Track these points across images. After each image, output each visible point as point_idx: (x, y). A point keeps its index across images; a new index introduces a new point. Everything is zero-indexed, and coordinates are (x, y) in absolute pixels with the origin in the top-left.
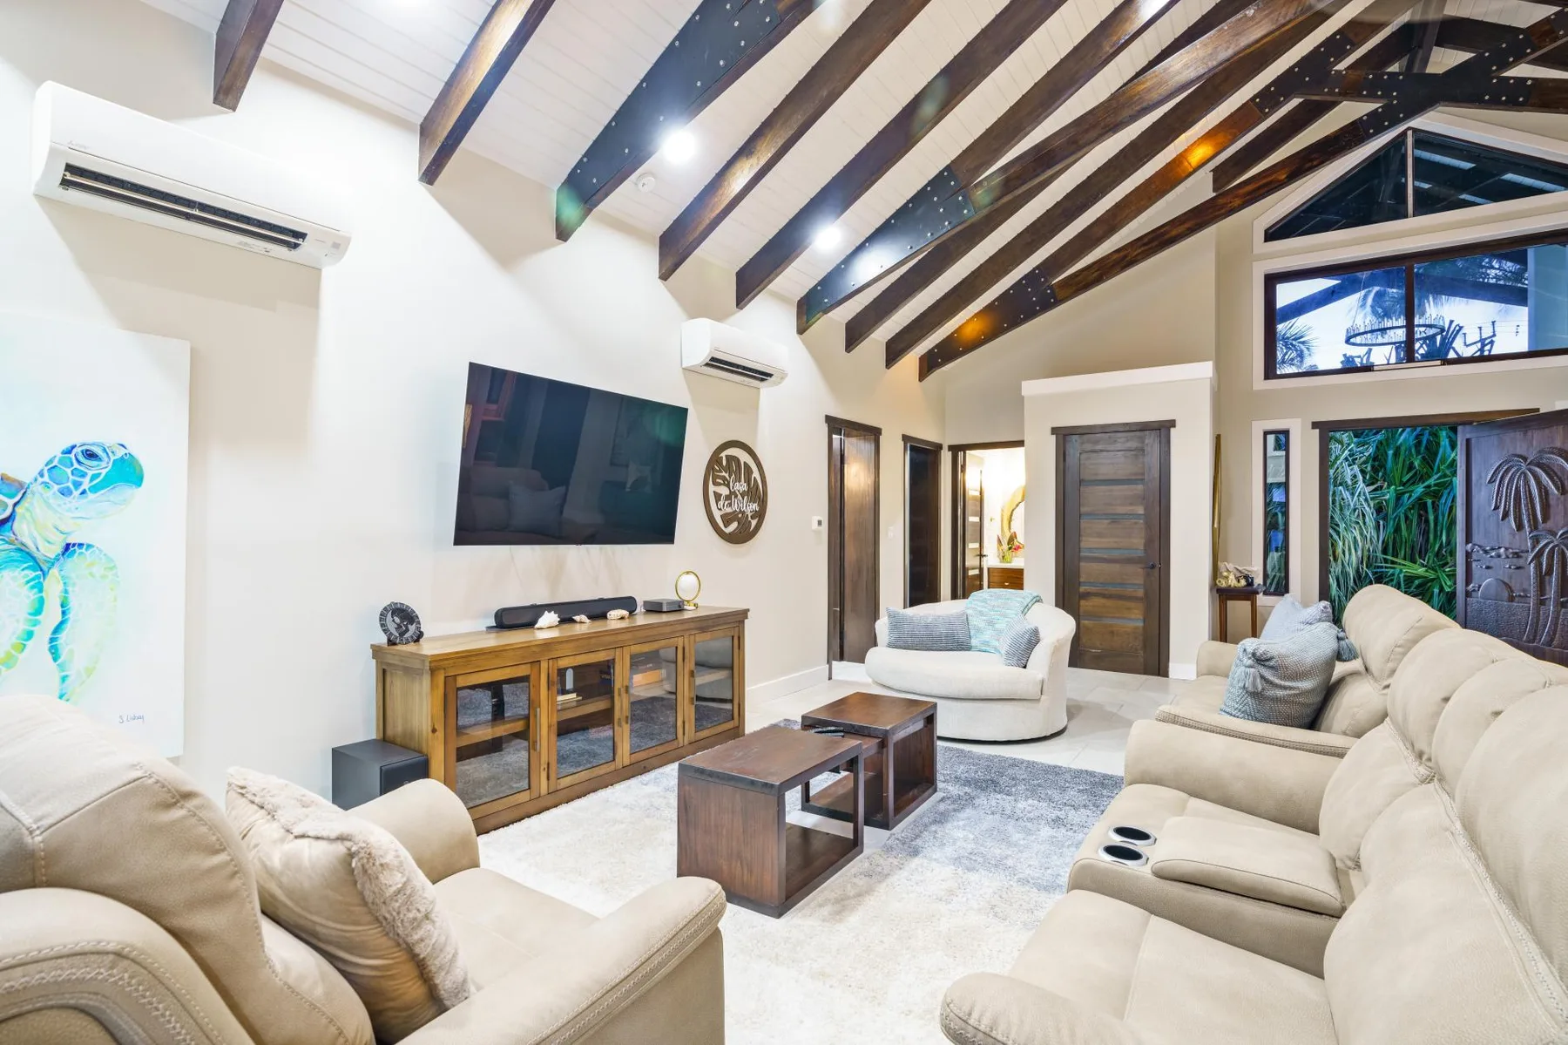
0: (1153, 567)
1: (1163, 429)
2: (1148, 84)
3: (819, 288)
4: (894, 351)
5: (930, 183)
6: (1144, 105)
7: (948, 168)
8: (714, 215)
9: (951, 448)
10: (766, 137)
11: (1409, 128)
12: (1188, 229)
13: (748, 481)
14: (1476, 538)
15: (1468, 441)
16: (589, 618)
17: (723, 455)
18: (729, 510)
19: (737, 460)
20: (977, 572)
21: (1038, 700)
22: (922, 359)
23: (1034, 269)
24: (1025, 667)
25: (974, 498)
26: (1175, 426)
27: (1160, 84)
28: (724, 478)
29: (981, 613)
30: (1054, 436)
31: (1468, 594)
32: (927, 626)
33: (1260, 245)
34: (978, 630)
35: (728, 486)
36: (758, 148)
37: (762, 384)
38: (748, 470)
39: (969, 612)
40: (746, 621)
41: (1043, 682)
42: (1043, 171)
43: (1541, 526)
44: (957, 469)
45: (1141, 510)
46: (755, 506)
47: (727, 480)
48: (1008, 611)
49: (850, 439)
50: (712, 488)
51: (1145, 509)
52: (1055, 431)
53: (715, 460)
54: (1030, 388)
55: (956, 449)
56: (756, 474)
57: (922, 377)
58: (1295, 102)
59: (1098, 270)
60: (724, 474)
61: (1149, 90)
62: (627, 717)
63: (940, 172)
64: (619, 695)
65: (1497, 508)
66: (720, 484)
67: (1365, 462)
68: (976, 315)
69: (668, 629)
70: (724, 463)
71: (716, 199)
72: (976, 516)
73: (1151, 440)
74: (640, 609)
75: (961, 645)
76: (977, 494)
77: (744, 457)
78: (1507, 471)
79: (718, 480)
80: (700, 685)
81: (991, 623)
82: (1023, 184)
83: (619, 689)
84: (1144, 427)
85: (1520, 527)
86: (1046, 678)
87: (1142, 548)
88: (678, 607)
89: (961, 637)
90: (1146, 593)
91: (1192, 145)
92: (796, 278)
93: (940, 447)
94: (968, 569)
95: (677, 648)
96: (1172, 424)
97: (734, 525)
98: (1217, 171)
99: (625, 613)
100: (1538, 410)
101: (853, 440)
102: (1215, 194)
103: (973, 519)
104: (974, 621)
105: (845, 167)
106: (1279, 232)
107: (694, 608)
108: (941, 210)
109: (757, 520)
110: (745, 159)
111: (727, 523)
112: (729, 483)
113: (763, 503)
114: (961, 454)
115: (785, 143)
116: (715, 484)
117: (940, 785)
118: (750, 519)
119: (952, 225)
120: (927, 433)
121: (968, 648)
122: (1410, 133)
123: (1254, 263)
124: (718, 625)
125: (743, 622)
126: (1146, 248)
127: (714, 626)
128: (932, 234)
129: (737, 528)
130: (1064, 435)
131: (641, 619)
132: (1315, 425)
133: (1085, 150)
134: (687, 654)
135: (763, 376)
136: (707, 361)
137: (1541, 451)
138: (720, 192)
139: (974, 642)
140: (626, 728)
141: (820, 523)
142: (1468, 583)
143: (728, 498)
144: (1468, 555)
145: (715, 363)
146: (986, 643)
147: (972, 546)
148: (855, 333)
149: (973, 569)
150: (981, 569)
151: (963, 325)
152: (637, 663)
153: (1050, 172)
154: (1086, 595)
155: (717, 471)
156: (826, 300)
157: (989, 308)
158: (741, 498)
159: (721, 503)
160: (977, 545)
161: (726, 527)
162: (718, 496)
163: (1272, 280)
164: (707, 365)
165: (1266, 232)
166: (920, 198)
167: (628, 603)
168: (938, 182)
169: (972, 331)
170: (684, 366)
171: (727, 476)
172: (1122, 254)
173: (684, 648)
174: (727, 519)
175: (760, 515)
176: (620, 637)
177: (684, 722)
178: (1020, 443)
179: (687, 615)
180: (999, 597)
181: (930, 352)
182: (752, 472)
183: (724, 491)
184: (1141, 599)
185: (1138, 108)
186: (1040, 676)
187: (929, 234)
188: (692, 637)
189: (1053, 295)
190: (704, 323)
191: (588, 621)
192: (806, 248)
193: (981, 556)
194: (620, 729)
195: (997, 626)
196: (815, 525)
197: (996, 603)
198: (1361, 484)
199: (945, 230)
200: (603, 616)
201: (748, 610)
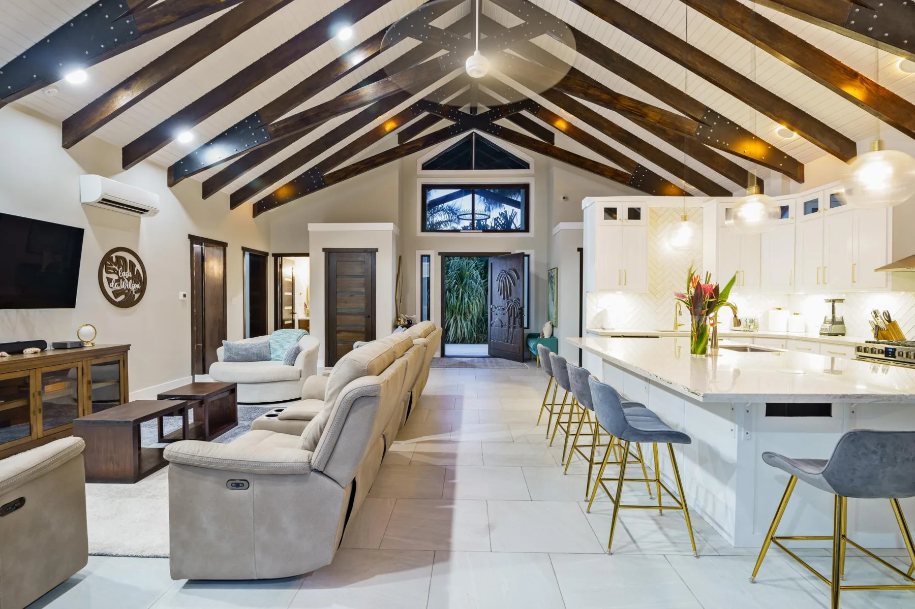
0: (369, 317)
1: (373, 252)
2: (350, 98)
3: (182, 163)
4: (236, 199)
5: (247, 118)
6: (349, 107)
7: (256, 113)
8: (103, 117)
9: (274, 255)
10: (137, 83)
11: (474, 132)
12: (384, 160)
13: (132, 270)
14: (493, 303)
15: (491, 263)
16: (8, 353)
17: (114, 255)
18: (118, 288)
19: (124, 259)
20: (291, 322)
21: (299, 380)
22: (254, 205)
23: (314, 167)
24: (293, 365)
25: (289, 282)
26: (378, 251)
27: (356, 99)
28: (114, 270)
29: (277, 342)
30: (324, 253)
31: (491, 325)
32: (246, 349)
33: (420, 172)
34: (275, 350)
35: (117, 274)
36: (133, 87)
37: (141, 215)
38: (132, 265)
39: (271, 341)
40: (128, 351)
41: (301, 371)
42: (304, 126)
43: (509, 297)
44: (278, 267)
45: (363, 290)
46: (138, 286)
47: (116, 270)
48: (291, 340)
49: (208, 248)
50: (105, 275)
51: (365, 290)
52: (324, 250)
53: (107, 259)
54: (312, 227)
55: (276, 256)
56: (138, 267)
57: (255, 215)
58: (426, 114)
59: (345, 172)
60: (114, 267)
61: (350, 100)
62: (40, 410)
63: (253, 114)
64: (34, 396)
65: (499, 291)
66: (111, 273)
67: (481, 269)
68: (285, 186)
69: (71, 357)
70: (114, 260)
71: (104, 109)
72: (290, 292)
73: (368, 257)
74: (49, 347)
75: (266, 358)
76: (291, 280)
77: (129, 257)
78: (501, 276)
79: (109, 271)
80: (95, 389)
81: (282, 346)
82: (294, 130)
83: (34, 394)
84: (365, 251)
85: (504, 298)
86: (303, 369)
87: (364, 308)
88: (80, 345)
89: (265, 353)
90: (366, 330)
91: (386, 122)
92: (167, 155)
93: (267, 254)
94: (284, 321)
95: (77, 368)
96: (377, 250)
97: (122, 298)
98: (400, 134)
99: (38, 350)
100: (510, 253)
101: (210, 249)
102: (398, 145)
103: (287, 294)
104: (273, 346)
105: (193, 103)
106: (428, 166)
107: (91, 345)
108: (253, 134)
109: (139, 294)
110: (124, 90)
111: (117, 295)
112: (118, 272)
113: (144, 284)
114: (279, 259)
115: (150, 88)
116: (107, 272)
117: (240, 422)
118: (134, 293)
119: (260, 142)
120: (259, 246)
121: (270, 359)
122: (474, 134)
123: (418, 179)
124: (108, 354)
125: (127, 352)
126: (366, 166)
127: (105, 355)
128: (248, 145)
129: (124, 299)
130: (328, 252)
131: (50, 351)
132: (440, 254)
133: (324, 121)
134: (85, 371)
135: (142, 211)
136: (100, 200)
137: (510, 269)
138: (107, 105)
139: (272, 356)
140: (40, 416)
141: (185, 296)
142: (491, 321)
143: (117, 281)
144: (491, 309)
145: (105, 201)
146: (278, 356)
147: (287, 308)
148: (209, 188)
149: (287, 320)
150: (293, 321)
151: (278, 189)
152: (48, 378)
153: (308, 127)
154: (340, 331)
155: (109, 265)
156: (186, 170)
157: (291, 183)
158: (127, 281)
159: (113, 284)
160: (290, 308)
161: (116, 298)
162: (110, 280)
163: (426, 188)
164: (99, 202)
165: (423, 165)
166: (241, 125)
167: (42, 344)
168: (252, 118)
169: (284, 193)
170: (83, 201)
171: (116, 268)
172: (356, 166)
173: (83, 368)
174: (117, 294)
175: (142, 291)
176: (33, 363)
177: (84, 410)
178: (307, 255)
179: (85, 349)
180: (286, 333)
181: (259, 202)
182: (135, 266)
183: (114, 277)
184: (364, 332)
185: (346, 108)
186: (299, 369)
187: (246, 145)
188: (89, 361)
189: (323, 181)
190: (97, 178)
191: (8, 355)
192: (170, 141)
193: (293, 313)
194: (35, 417)
195: (285, 347)
196: (181, 297)
197: (285, 336)
198: (479, 279)
199: (255, 145)
200: (21, 353)
201: (130, 345)
